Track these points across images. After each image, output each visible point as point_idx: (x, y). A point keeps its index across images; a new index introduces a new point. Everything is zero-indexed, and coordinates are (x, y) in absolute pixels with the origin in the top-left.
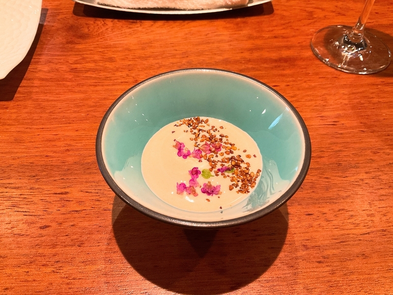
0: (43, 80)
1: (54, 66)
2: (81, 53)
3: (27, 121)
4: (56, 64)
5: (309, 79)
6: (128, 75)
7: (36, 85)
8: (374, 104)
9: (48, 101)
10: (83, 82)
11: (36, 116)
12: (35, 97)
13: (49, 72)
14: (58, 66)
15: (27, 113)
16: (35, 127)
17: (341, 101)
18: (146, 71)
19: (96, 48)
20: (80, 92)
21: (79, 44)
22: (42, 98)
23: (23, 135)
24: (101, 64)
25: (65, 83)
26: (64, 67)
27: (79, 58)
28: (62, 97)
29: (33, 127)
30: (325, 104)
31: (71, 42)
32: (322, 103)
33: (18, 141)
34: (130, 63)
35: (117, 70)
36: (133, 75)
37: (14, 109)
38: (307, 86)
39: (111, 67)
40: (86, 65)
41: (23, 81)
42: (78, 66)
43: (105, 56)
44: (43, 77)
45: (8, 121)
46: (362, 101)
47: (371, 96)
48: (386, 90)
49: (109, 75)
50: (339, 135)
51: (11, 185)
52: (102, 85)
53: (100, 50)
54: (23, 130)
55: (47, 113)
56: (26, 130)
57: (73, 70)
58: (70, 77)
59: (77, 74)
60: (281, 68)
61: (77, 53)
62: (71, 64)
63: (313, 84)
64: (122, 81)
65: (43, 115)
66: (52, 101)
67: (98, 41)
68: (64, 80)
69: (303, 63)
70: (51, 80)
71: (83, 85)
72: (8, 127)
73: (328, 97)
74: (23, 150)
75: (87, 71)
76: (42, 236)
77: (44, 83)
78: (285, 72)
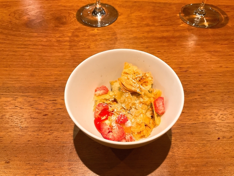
0: (43, 45)
1: (49, 39)
2: (62, 32)
3: (36, 66)
5: (176, 48)
6: (85, 44)
7: (40, 48)
8: (208, 61)
9: (46, 56)
10: (63, 47)
11: (40, 64)
12: (40, 54)
13: (46, 42)
14: (51, 39)
15: (36, 62)
16: (40, 69)
17: (191, 60)
18: (94, 42)
19: (69, 29)
20: (62, 52)
21: (61, 27)
22: (43, 55)
23: (35, 73)
24: (72, 38)
25: (54, 47)
26: (54, 40)
27: (61, 35)
28: (53, 55)
29: (39, 69)
30: (183, 61)
31: (57, 26)
32: (181, 60)
33: (32, 76)
34: (86, 38)
35: (80, 41)
36: (87, 44)
37: (30, 60)
38: (175, 52)
39: (77, 40)
40: (65, 38)
42: (61, 39)
43: (74, 34)
45: (27, 66)
46: (202, 60)
47: (207, 57)
49: (76, 44)
50: (187, 77)
51: (29, 96)
52: (73, 49)
53: (71, 31)
54: (34, 70)
55: (45, 62)
56: (36, 70)
57: (58, 41)
58: (57, 45)
59: (60, 43)
60: (163, 42)
61: (60, 32)
62: (57, 38)
63: (178, 51)
64: (82, 47)
65: (44, 63)
66: (48, 56)
67: (70, 26)
68: (54, 46)
69: (174, 40)
70: (47, 46)
71: (63, 49)
72: (27, 69)
73: (185, 58)
74: (35, 80)
75: (65, 42)
76: (45, 119)
77: (44, 47)
78: (164, 44)
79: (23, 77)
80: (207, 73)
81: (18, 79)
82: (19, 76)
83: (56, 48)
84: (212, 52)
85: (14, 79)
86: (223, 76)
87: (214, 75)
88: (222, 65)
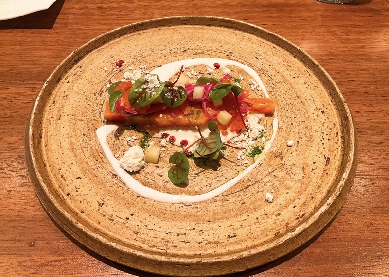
1: (84, 5)
4: (86, 3)
5: (292, 20)
6: (144, 13)
7: (70, 18)
8: (342, 40)
9: (81, 29)
10: (109, 17)
12: (70, 26)
13: (80, 9)
14: (87, 5)
15: (65, 37)
17: (316, 37)
18: (159, 11)
20: (106, 24)
23: (63, 53)
24: (122, 4)
25: (94, 17)
26: (93, 6)
28: (92, 27)
34: (146, 4)
35: (136, 9)
36: (148, 13)
37: (54, 34)
38: (290, 25)
39: (130, 6)
40: (110, 4)
41: (59, 15)
44: (75, 12)
45: (50, 43)
46: (333, 38)
47: (341, 34)
48: (353, 30)
49: (129, 13)
52: (124, 20)
54: (62, 49)
55: (80, 38)
57: (100, 8)
58: (98, 13)
59: (103, 11)
60: (270, 12)
62: (98, 3)
63: (295, 24)
64: (140, 17)
65: (77, 39)
66: (84, 29)
68: (93, 15)
69: (288, 9)
70: (82, 15)
71: (108, 19)
72: (50, 47)
73: (306, 34)
75: (111, 9)
77: (77, 17)
78: (273, 15)
79: (43, 58)
80: (341, 55)
81: (35, 62)
82: (38, 57)
83: (96, 17)
84: (348, 26)
85: (28, 61)
86: (366, 60)
87: (353, 57)
88: (365, 44)
